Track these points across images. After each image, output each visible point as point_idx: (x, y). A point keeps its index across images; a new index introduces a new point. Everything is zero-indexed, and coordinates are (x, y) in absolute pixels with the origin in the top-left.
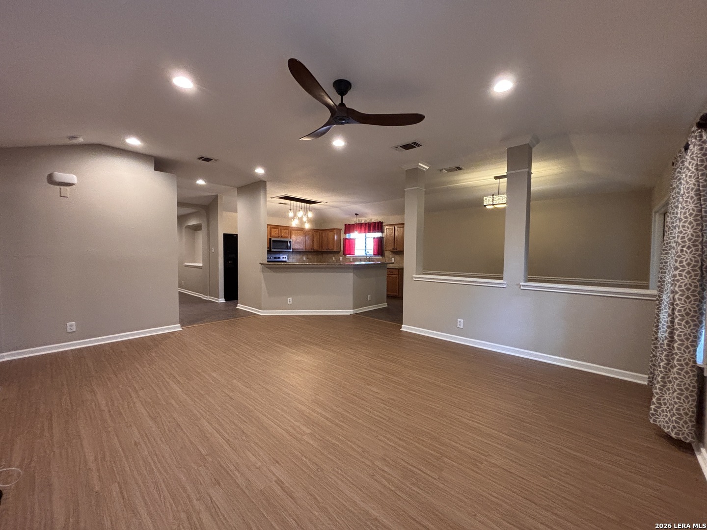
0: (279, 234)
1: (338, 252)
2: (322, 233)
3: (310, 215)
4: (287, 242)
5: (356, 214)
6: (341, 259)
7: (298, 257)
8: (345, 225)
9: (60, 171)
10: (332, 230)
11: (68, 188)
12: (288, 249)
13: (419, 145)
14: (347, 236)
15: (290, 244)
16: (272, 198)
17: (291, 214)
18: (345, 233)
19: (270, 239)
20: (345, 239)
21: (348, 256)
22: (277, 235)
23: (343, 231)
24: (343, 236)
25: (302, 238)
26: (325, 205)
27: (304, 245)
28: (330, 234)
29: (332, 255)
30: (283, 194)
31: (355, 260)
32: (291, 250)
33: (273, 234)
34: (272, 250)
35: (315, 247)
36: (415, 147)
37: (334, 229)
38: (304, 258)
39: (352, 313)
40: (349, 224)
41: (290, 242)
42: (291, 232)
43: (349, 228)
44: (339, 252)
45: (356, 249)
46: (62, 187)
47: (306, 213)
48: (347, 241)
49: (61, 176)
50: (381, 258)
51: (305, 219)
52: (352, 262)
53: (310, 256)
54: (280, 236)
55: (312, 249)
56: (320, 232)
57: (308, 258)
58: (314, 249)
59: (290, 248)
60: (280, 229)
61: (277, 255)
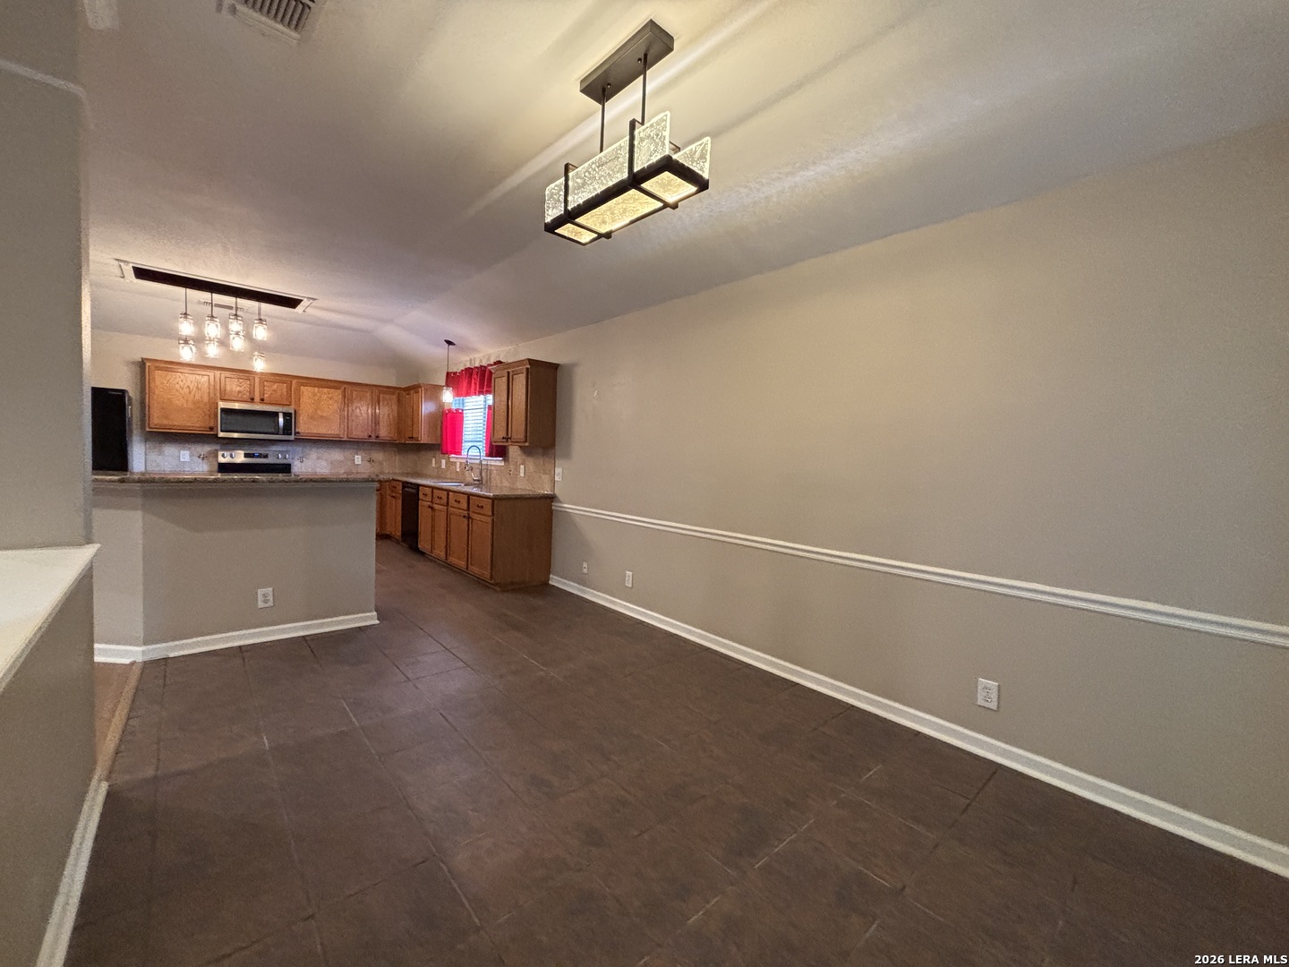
1: (436, 447)
2: (404, 398)
3: (262, 332)
4: (276, 414)
5: (449, 343)
6: (444, 464)
7: (336, 455)
8: (446, 374)
10: (418, 388)
12: (277, 434)
15: (289, 421)
17: (186, 327)
19: (217, 404)
22: (246, 397)
25: (336, 406)
27: (343, 426)
28: (415, 397)
29: (430, 454)
32: (292, 437)
33: (227, 393)
34: (220, 434)
35: (384, 432)
37: (421, 386)
38: (358, 459)
41: (288, 415)
42: (298, 389)
48: (448, 418)
50: (503, 464)
53: (377, 453)
54: (257, 399)
55: (370, 436)
56: (399, 395)
57: (370, 461)
58: (377, 437)
59: (287, 429)
60: (257, 380)
61: (257, 450)
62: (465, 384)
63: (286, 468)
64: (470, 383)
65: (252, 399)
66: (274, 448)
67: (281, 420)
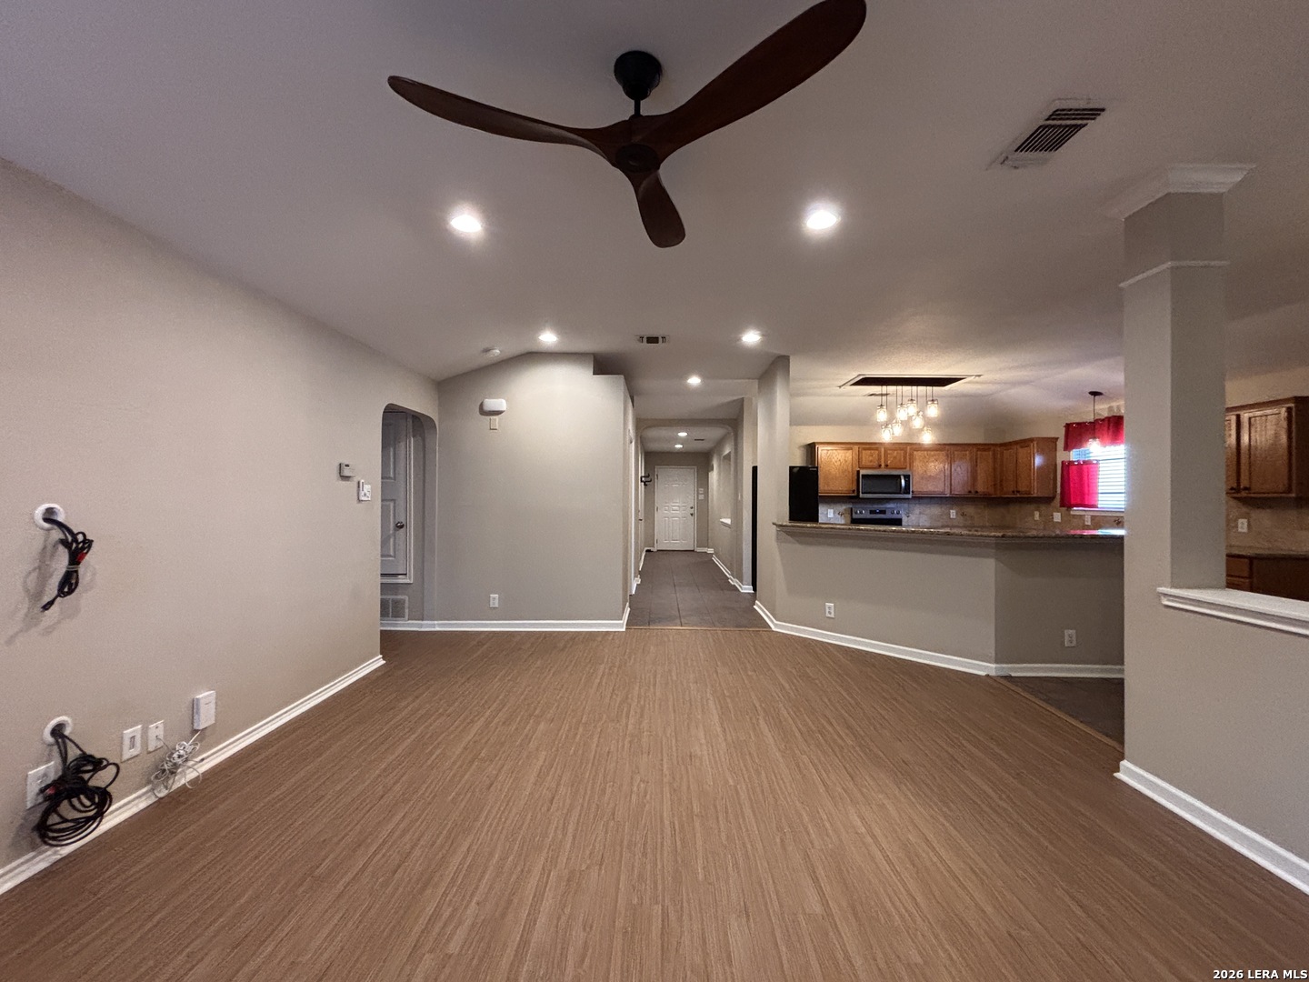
0: (879, 459)
1: (1048, 500)
2: (1002, 453)
3: (933, 411)
4: (898, 477)
5: (1094, 394)
6: (1057, 517)
7: (935, 510)
8: (1068, 426)
9: (490, 398)
10: (1025, 443)
11: (496, 417)
12: (900, 493)
13: (1094, 113)
14: (1074, 455)
15: (907, 483)
16: (840, 387)
17: (882, 416)
18: (1067, 447)
19: (858, 472)
20: (1067, 466)
21: (1076, 510)
22: (876, 464)
23: (1061, 444)
24: (1061, 456)
25: (941, 465)
26: (977, 382)
27: (948, 484)
28: (1022, 452)
29: (1032, 507)
30: (854, 374)
31: (1099, 521)
32: (910, 496)
33: (864, 462)
34: (861, 495)
35: (981, 488)
36: (1086, 124)
37: (1031, 440)
38: (953, 513)
39: (993, 673)
40: (1078, 424)
41: (907, 477)
42: (911, 455)
43: (1077, 433)
44: (1053, 498)
45: (1100, 489)
46: (492, 417)
47: (922, 410)
48: (1073, 469)
49: (491, 404)
51: (918, 423)
52: (1088, 528)
53: (970, 510)
54: (883, 465)
55: (970, 492)
56: (994, 451)
57: (963, 514)
58: (977, 492)
59: (907, 490)
60: (883, 450)
61: (877, 507)
62: (1106, 428)
63: (898, 522)
64: (1109, 426)
65: (880, 466)
66: (891, 505)
67: (903, 482)
